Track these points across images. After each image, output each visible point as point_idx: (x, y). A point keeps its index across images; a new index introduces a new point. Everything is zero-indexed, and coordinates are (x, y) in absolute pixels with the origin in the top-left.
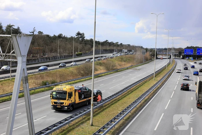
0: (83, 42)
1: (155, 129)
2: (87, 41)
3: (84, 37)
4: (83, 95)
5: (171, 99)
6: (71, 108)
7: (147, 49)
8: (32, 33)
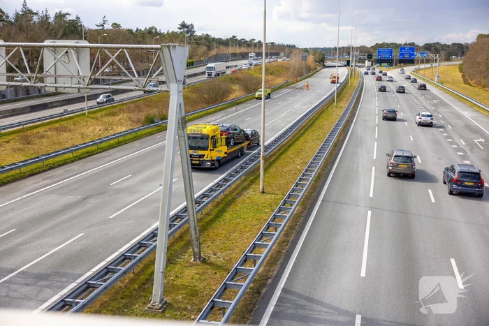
0: (193, 41)
1: (371, 195)
2: (200, 38)
3: (194, 32)
4: (232, 140)
5: (376, 140)
6: (217, 163)
7: (306, 50)
8: (101, 27)
